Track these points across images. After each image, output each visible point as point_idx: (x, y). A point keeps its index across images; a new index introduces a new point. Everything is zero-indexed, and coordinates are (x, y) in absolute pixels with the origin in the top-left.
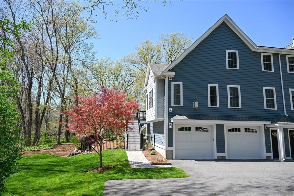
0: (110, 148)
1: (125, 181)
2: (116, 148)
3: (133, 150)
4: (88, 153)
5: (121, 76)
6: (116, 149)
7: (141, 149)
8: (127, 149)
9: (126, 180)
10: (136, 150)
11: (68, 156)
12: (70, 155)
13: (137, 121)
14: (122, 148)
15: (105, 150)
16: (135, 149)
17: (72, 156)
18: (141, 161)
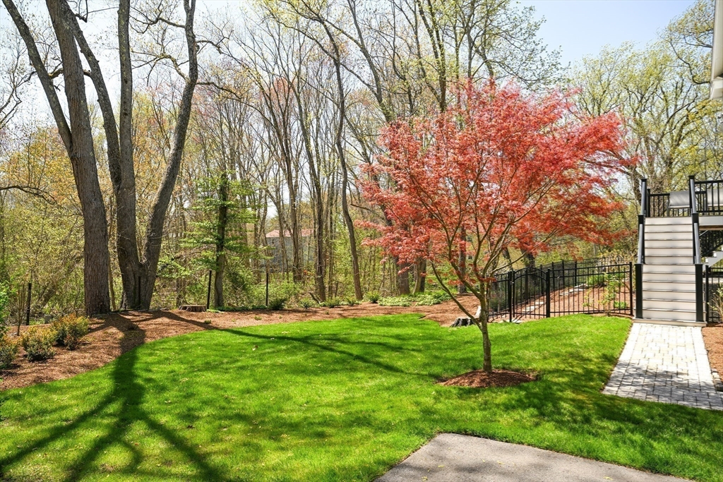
0: (577, 310)
1: (507, 451)
2: (599, 312)
3: (662, 321)
4: (508, 321)
5: (663, 93)
6: (599, 315)
7: (699, 319)
8: (640, 315)
9: (512, 452)
10: (677, 323)
11: (453, 326)
12: (458, 323)
13: (690, 220)
14: (622, 312)
15: (562, 314)
16: (675, 320)
17: (462, 325)
18: (672, 369)
